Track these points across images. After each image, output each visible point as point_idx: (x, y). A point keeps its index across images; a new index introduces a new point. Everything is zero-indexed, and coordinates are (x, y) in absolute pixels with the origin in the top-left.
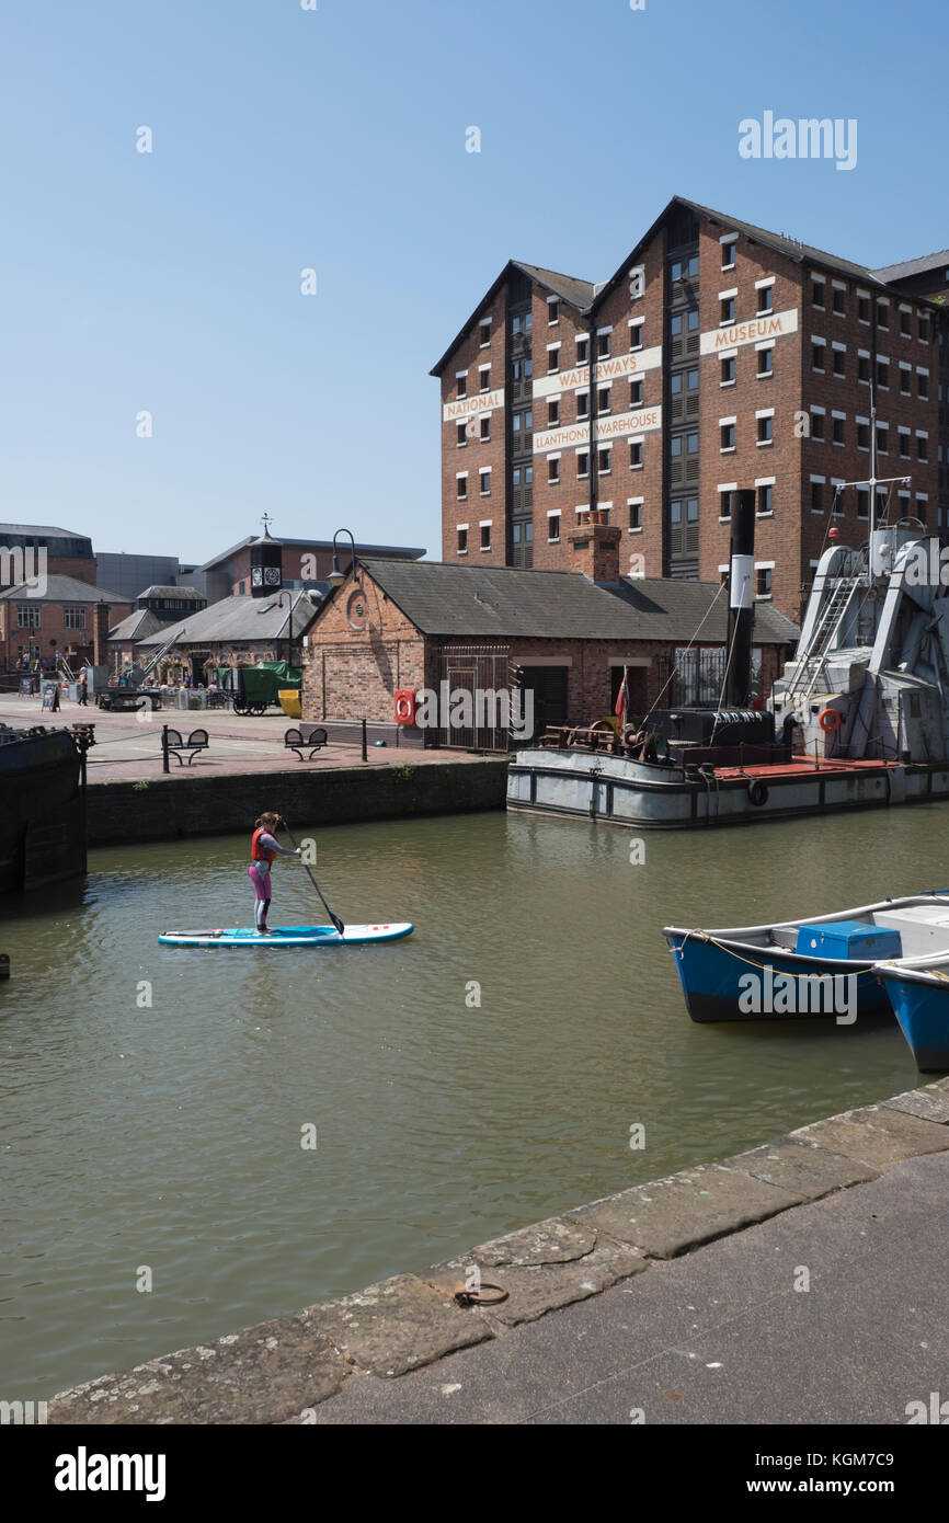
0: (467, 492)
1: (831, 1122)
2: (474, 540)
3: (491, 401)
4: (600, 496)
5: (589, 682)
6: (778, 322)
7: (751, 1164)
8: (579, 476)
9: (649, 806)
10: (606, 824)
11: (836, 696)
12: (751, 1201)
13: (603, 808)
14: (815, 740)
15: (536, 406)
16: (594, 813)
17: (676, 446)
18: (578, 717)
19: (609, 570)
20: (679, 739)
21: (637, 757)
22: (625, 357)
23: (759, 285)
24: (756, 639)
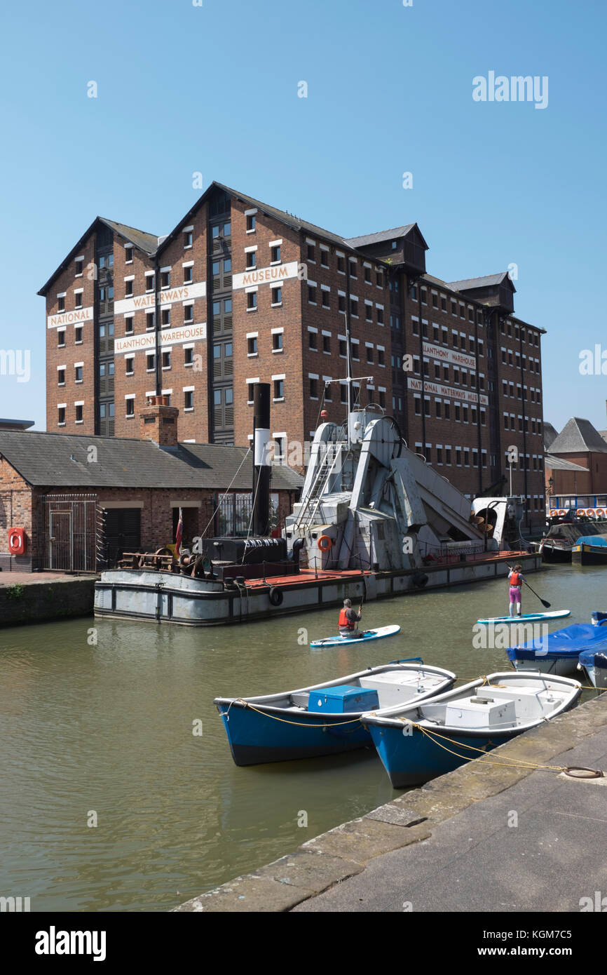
0: (66, 379)
1: (331, 834)
2: (71, 415)
3: (83, 316)
4: (163, 385)
5: (156, 519)
6: (285, 270)
7: (275, 871)
8: (148, 371)
9: (199, 609)
10: (168, 624)
11: (329, 526)
12: (275, 899)
13: (165, 612)
14: (315, 555)
15: (116, 320)
16: (158, 616)
17: (217, 350)
18: (148, 545)
19: (170, 438)
20: (220, 560)
21: (190, 574)
22: (180, 288)
23: (272, 244)
24: (273, 486)
